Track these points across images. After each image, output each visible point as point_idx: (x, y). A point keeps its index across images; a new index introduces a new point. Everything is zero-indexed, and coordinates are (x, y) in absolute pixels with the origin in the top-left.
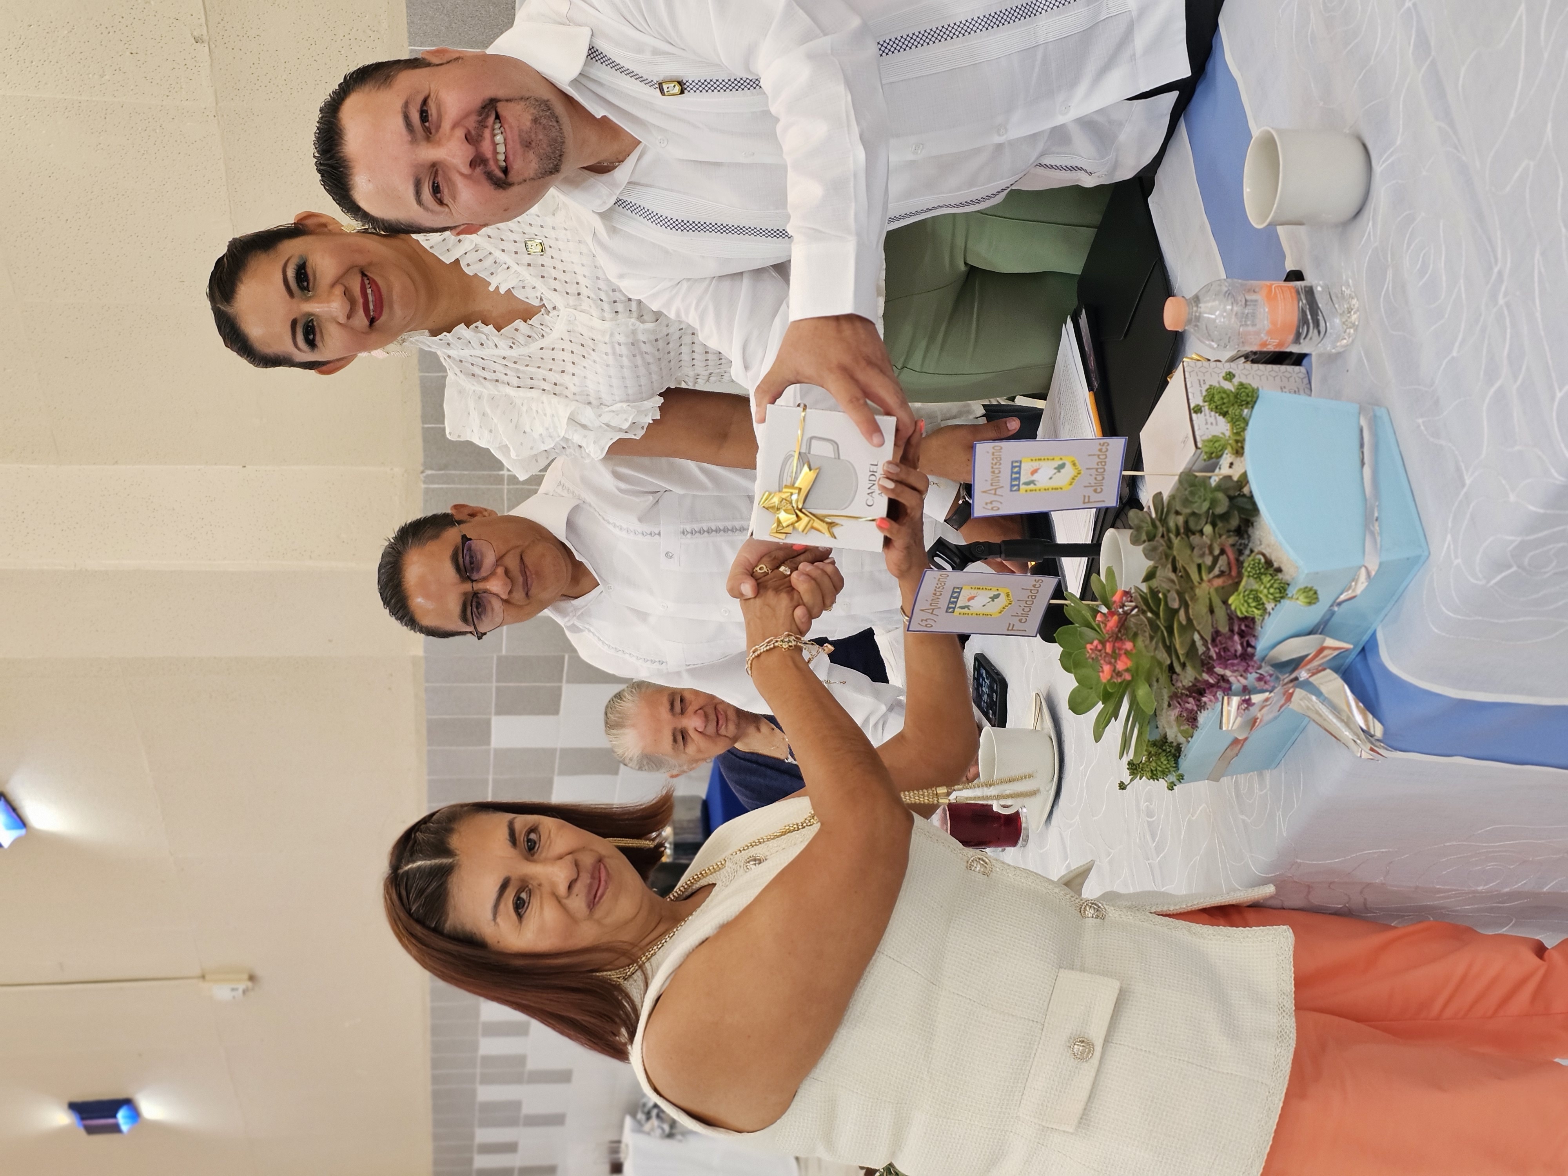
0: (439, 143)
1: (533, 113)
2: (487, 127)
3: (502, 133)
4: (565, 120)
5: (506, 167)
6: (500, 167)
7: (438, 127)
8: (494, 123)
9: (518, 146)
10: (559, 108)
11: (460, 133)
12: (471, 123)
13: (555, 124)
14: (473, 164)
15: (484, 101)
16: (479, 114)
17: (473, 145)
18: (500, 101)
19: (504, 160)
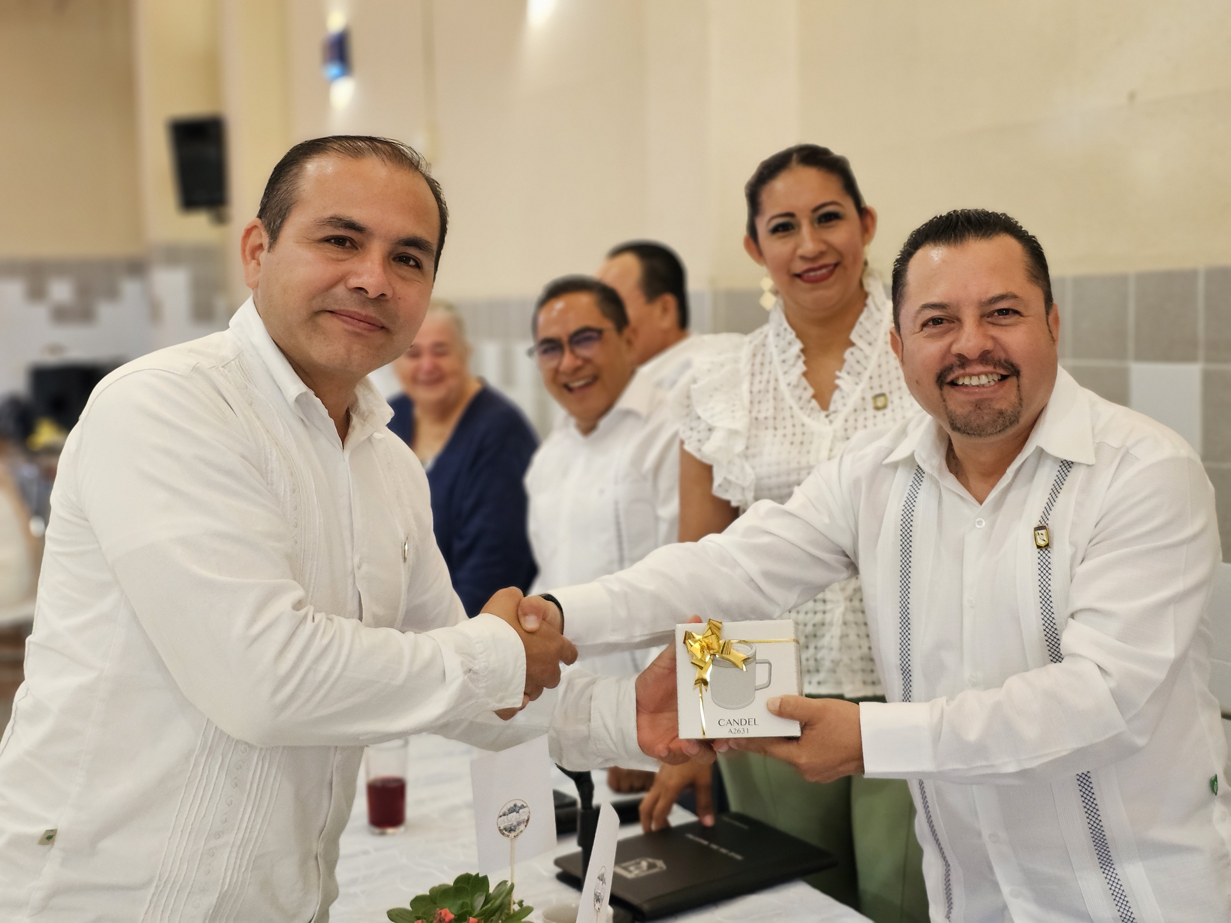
1: (1007, 410)
2: (995, 368)
3: (989, 382)
4: (1001, 436)
5: (957, 385)
6: (957, 378)
7: (994, 325)
8: (997, 374)
9: (977, 397)
11: (989, 345)
12: (999, 355)
13: (998, 430)
14: (960, 356)
15: (1018, 366)
16: (1006, 361)
17: (978, 358)
18: (1018, 380)
19: (963, 383)
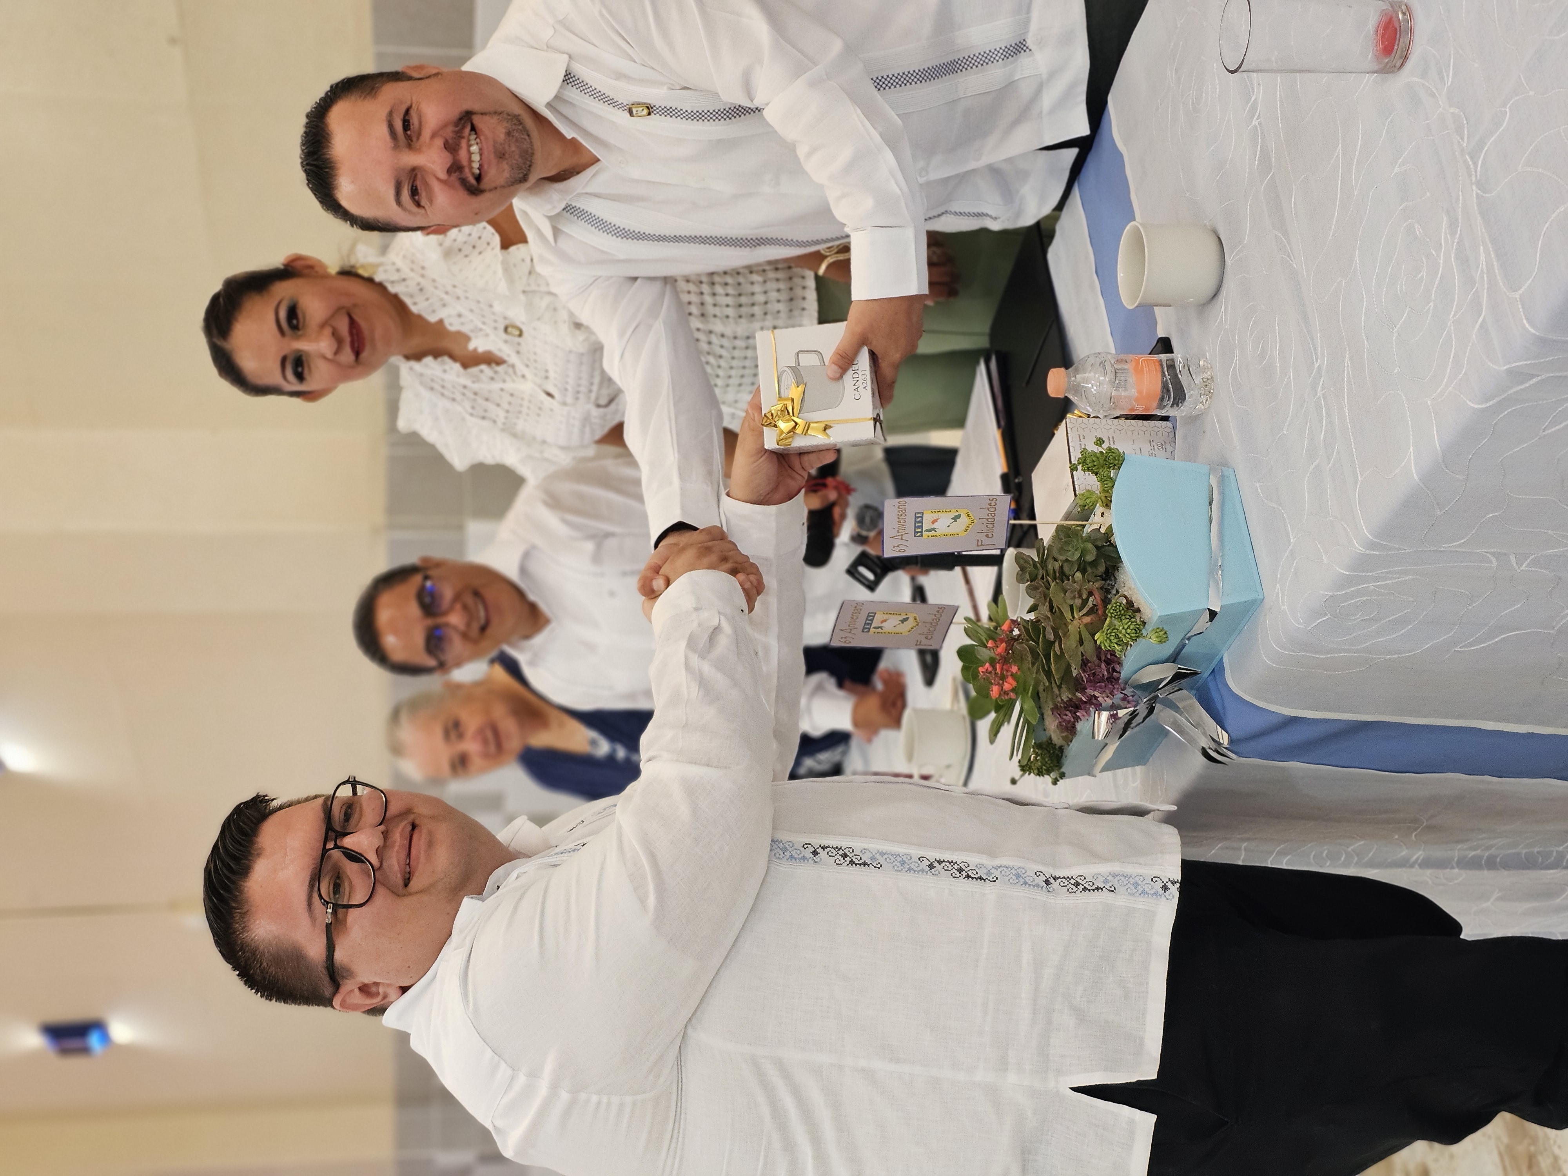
0: (419, 151)
1: (506, 127)
2: (463, 137)
3: (477, 144)
4: (535, 134)
5: (480, 175)
6: (473, 174)
7: (419, 135)
8: (470, 135)
9: (492, 156)
10: (529, 122)
11: (439, 142)
12: (449, 132)
13: (527, 137)
14: (449, 171)
15: (461, 113)
16: (456, 125)
17: (451, 153)
18: (475, 113)
19: (478, 168)
